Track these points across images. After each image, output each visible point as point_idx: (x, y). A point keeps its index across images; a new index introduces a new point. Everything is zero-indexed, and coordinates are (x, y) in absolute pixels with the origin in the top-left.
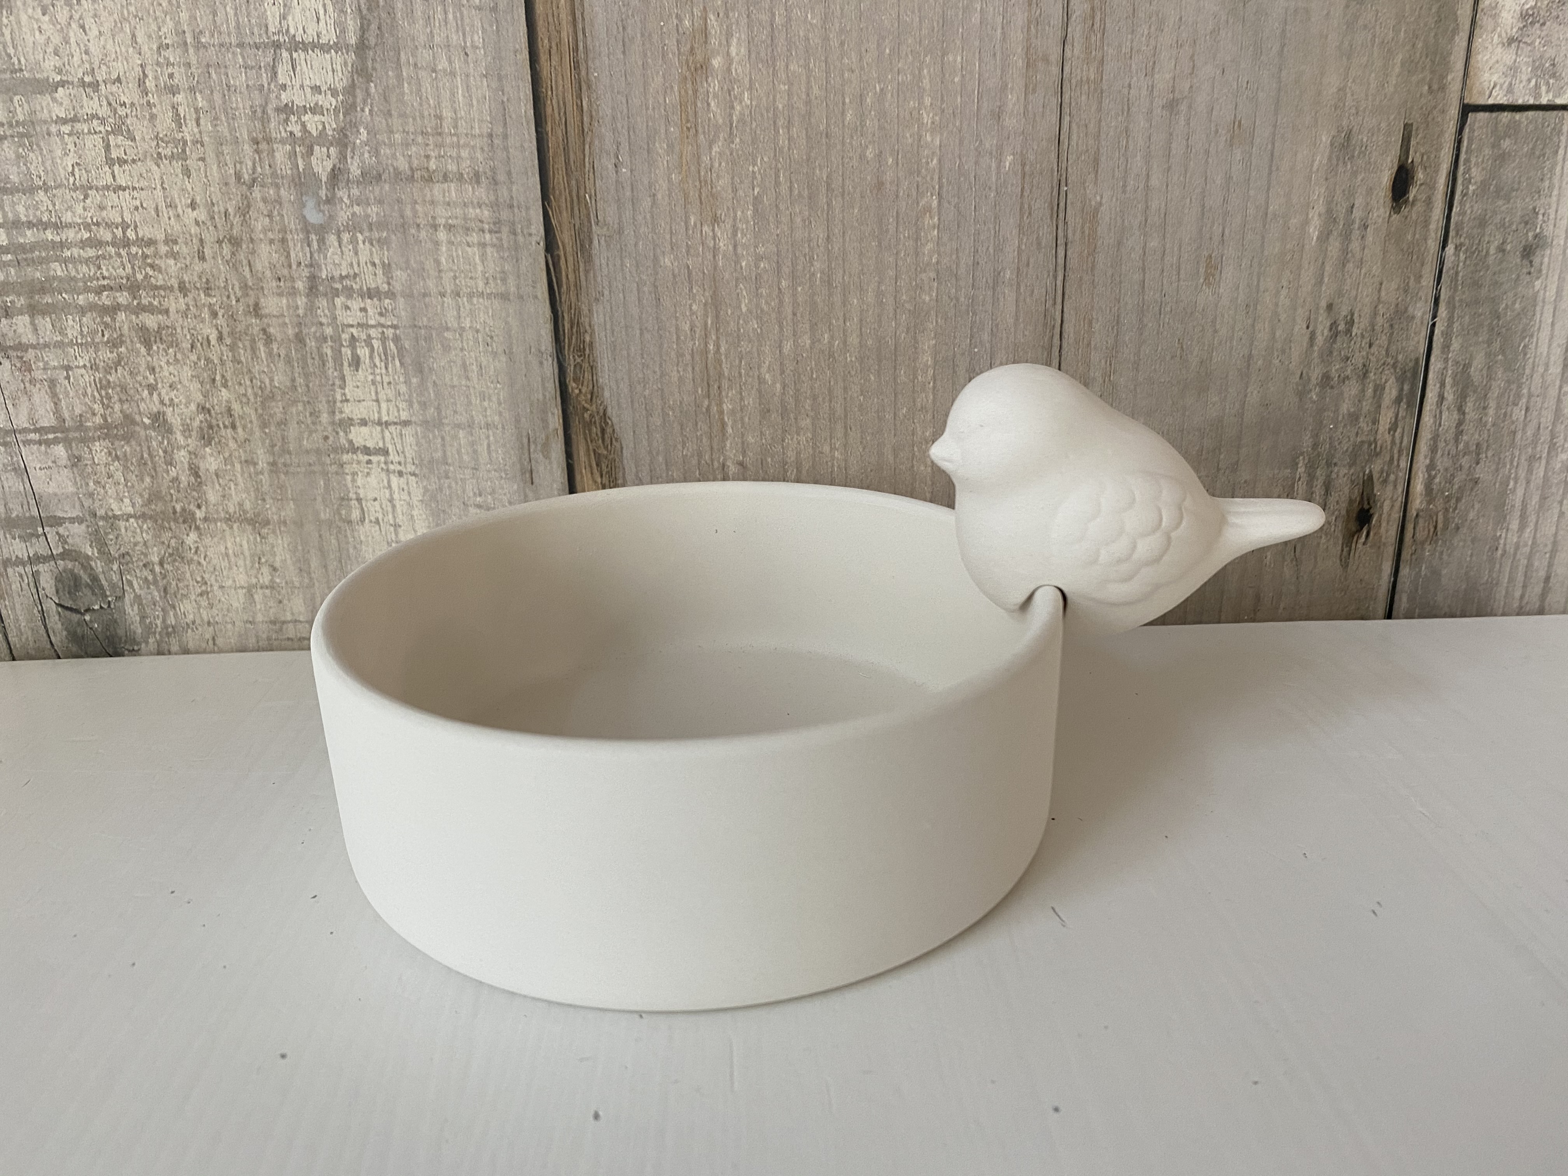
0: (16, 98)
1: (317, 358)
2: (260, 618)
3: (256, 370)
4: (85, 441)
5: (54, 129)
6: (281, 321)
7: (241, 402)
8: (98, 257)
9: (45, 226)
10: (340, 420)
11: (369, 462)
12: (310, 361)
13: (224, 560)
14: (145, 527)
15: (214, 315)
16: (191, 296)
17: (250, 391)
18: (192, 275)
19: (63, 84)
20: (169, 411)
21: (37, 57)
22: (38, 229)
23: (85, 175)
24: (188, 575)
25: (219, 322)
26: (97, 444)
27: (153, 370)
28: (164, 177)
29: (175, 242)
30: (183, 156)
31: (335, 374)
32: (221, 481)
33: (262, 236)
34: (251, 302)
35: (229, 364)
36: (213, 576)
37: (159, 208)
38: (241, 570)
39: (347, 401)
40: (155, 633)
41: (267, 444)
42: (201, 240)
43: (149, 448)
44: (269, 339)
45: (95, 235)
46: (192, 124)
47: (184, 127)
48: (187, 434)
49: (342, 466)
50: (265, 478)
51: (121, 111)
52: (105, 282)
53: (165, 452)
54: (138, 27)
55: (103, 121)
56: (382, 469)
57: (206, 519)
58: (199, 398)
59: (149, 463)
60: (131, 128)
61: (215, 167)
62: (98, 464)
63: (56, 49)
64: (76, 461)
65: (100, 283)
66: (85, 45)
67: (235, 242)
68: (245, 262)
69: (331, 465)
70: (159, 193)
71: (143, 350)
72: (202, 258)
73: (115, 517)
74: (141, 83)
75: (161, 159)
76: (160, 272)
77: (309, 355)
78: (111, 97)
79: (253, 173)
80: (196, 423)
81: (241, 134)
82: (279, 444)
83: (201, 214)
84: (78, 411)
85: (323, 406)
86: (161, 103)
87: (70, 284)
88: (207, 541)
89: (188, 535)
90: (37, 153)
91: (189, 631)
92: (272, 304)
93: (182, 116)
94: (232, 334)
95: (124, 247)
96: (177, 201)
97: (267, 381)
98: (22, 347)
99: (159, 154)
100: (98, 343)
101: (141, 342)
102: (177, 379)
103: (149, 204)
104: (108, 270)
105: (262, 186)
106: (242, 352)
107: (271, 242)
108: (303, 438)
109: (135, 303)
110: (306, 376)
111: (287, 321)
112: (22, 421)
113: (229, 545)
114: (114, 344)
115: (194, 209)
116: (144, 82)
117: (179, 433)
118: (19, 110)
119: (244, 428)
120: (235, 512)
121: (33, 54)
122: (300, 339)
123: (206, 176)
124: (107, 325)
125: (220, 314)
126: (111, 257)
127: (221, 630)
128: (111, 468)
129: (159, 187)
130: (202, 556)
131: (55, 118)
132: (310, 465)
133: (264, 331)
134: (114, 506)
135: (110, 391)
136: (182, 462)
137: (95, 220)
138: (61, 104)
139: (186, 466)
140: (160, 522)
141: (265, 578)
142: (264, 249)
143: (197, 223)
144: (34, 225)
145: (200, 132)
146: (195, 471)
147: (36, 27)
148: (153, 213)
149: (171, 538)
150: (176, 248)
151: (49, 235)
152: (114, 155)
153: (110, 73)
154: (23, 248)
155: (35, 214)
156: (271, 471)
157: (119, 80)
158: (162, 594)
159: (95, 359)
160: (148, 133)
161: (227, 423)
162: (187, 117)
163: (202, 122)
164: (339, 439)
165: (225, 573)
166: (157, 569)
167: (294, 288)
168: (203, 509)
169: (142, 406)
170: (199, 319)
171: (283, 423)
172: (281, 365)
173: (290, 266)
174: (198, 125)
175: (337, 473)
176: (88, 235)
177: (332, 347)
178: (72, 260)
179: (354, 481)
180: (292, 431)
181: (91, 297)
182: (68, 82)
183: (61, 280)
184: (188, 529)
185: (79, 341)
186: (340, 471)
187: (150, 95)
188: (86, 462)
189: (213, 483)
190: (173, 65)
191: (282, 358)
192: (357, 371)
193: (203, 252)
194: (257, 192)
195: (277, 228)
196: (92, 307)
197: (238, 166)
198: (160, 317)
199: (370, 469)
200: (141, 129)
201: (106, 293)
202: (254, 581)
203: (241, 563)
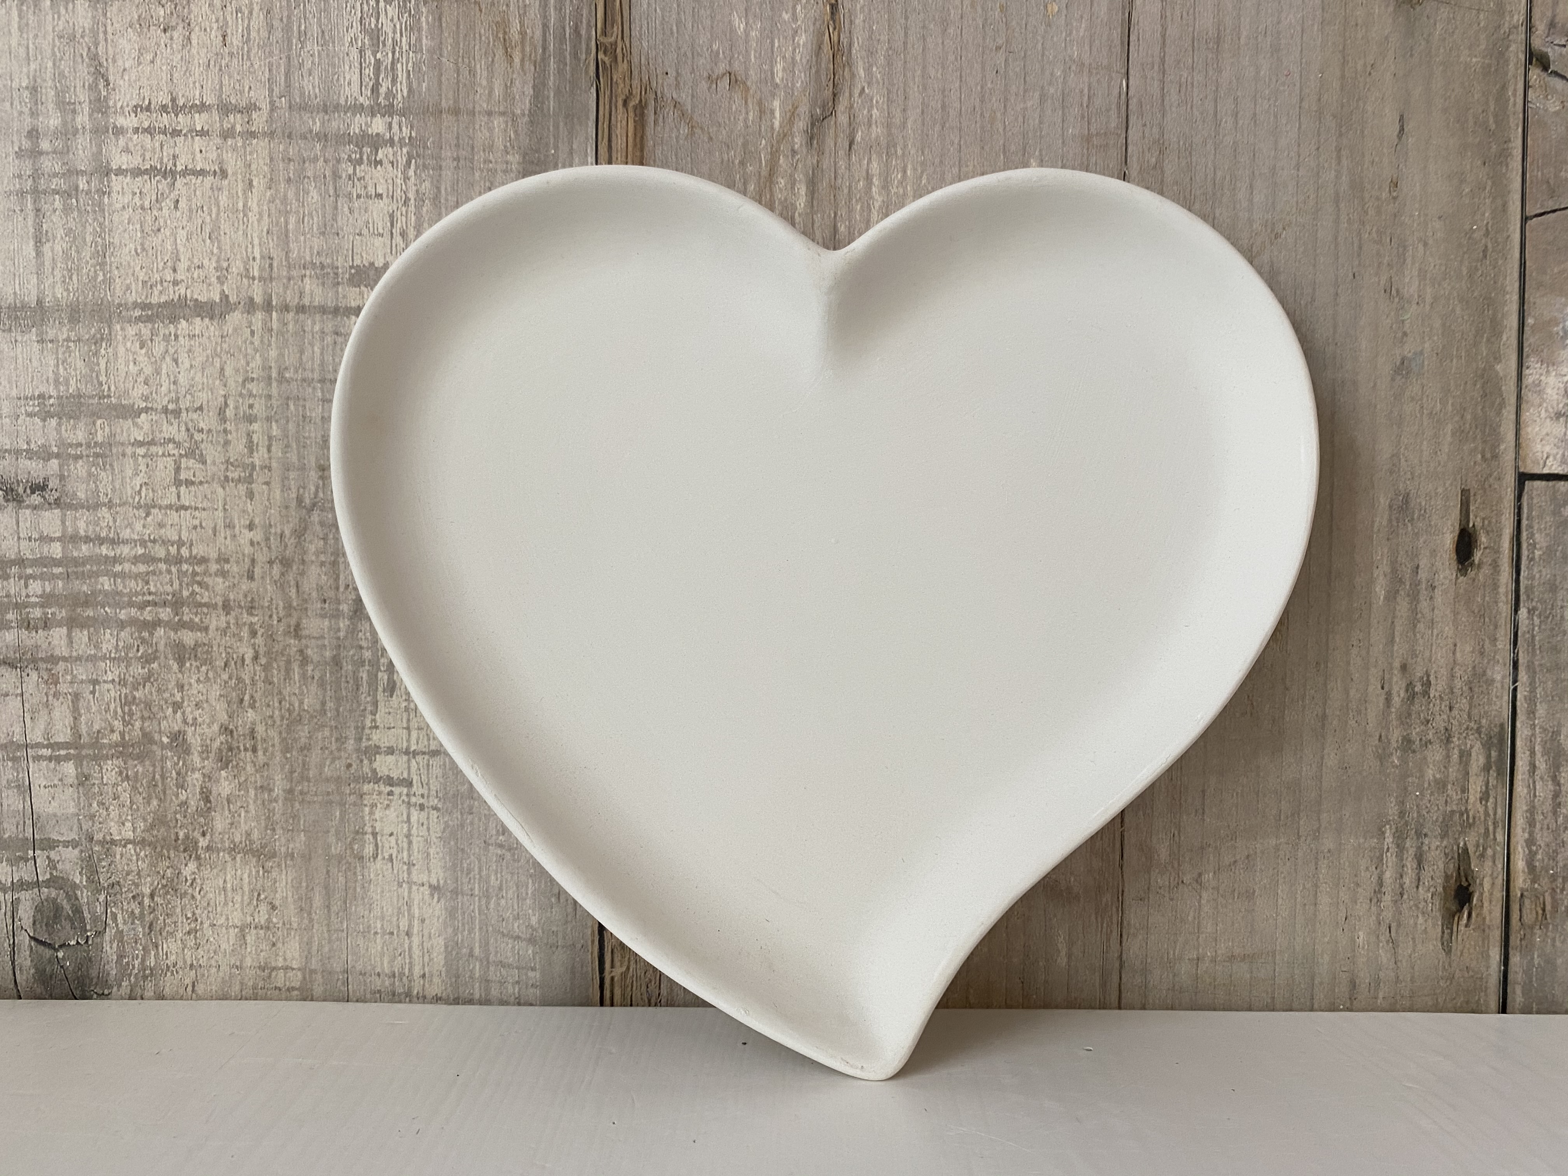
0: (99, 422)
1: (352, 682)
2: (248, 962)
3: (286, 692)
4: (98, 759)
5: (129, 450)
6: (320, 642)
7: (266, 724)
8: (148, 573)
9: (101, 541)
10: (366, 747)
11: (390, 793)
12: (343, 685)
13: (220, 894)
14: (142, 854)
15: (253, 633)
16: (233, 614)
17: (277, 712)
18: (238, 593)
19: (147, 410)
20: (190, 730)
21: (127, 385)
22: (94, 544)
23: (151, 494)
24: (178, 910)
25: (257, 641)
26: (110, 762)
27: (181, 687)
28: (228, 499)
29: (227, 561)
30: (250, 480)
31: (368, 699)
32: (231, 806)
33: (313, 558)
34: (293, 622)
35: (260, 684)
36: (206, 912)
37: (218, 527)
38: (237, 906)
39: (377, 727)
40: (130, 975)
41: (286, 770)
42: (253, 561)
43: (162, 768)
44: (305, 660)
45: (150, 552)
46: (263, 450)
47: (255, 454)
48: (204, 755)
49: (362, 797)
50: (278, 807)
51: (198, 437)
52: (150, 598)
53: (178, 774)
54: (228, 362)
55: (178, 445)
56: (403, 801)
57: (208, 848)
58: (223, 717)
59: (160, 785)
60: (204, 452)
61: (278, 492)
62: (106, 784)
63: (146, 379)
64: (83, 780)
65: (145, 598)
66: (175, 377)
67: (286, 563)
68: (292, 583)
69: (350, 795)
70: (220, 514)
71: (175, 667)
72: (251, 577)
73: (113, 842)
74: (221, 412)
75: (228, 482)
76: (207, 589)
77: (343, 679)
78: (190, 424)
79: (315, 498)
80: (217, 744)
81: (309, 462)
82: (299, 770)
83: (257, 535)
84: (96, 727)
85: (351, 733)
86: (237, 430)
87: (115, 598)
88: (206, 872)
89: (186, 865)
90: (109, 472)
91: (169, 974)
92: (314, 625)
93: (255, 442)
94: (268, 653)
95: (176, 563)
96: (236, 521)
97: (297, 705)
98: (53, 659)
99: (226, 477)
100: (131, 658)
101: (175, 659)
102: (205, 697)
103: (208, 524)
104: (155, 586)
105: (322, 510)
106: (275, 672)
107: (322, 564)
108: (325, 764)
109: (177, 618)
110: (338, 700)
111: (326, 643)
112: (36, 735)
113: (228, 877)
114: (147, 660)
115: (251, 530)
116: (225, 412)
117: (196, 754)
118: (100, 432)
119: (265, 751)
120: (241, 843)
121: (124, 382)
122: (336, 662)
123: (268, 499)
124: (143, 641)
125: (260, 633)
126: (161, 573)
127: (204, 975)
128: (119, 788)
129: (221, 508)
130: (198, 889)
131: (132, 440)
132: (328, 794)
133: (301, 652)
134: (114, 831)
135: (134, 708)
136: (195, 786)
137: (152, 538)
138: (142, 428)
139: (198, 790)
140: (159, 849)
141: (262, 917)
142: (314, 571)
143: (252, 543)
144: (91, 540)
145: (270, 458)
146: (206, 796)
147: (131, 358)
148: (210, 532)
149: (168, 867)
150: (227, 567)
151: (104, 550)
152: (183, 476)
153: (194, 402)
154: (76, 562)
155: (94, 531)
156: (286, 799)
157: (201, 408)
158: (147, 930)
159: (125, 674)
160: (219, 457)
161: (248, 746)
162: (260, 444)
163: (273, 449)
164: (362, 767)
165: (218, 909)
166: (147, 901)
167: (338, 610)
168: (208, 837)
169: (164, 724)
170: (237, 638)
171: (306, 749)
172: (314, 688)
173: (337, 588)
174: (269, 451)
175: (355, 804)
176: (143, 551)
177: (368, 671)
178: (123, 575)
179: (371, 813)
180: (315, 757)
181: (133, 611)
182: (152, 409)
183: (106, 594)
184: (188, 858)
185: (113, 655)
186: (359, 801)
187: (228, 423)
188: (94, 781)
189: (223, 809)
190: (255, 396)
191: (315, 681)
192: (391, 696)
193: (253, 572)
194: (316, 516)
195: (330, 550)
196: (133, 622)
197: (301, 490)
198: (199, 633)
199: (391, 800)
200: (212, 453)
201: (149, 608)
202: (249, 919)
203: (238, 898)
